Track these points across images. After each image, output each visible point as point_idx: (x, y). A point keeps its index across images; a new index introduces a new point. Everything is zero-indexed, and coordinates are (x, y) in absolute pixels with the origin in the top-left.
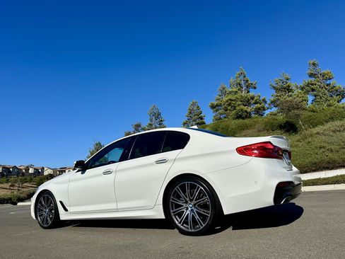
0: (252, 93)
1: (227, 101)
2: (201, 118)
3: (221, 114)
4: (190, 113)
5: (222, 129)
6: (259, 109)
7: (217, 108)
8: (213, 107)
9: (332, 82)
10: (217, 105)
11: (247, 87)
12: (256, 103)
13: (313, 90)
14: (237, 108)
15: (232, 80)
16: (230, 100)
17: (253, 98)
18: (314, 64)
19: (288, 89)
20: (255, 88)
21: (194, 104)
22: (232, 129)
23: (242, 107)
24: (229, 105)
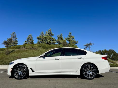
0: (52, 37)
1: (45, 38)
2: (32, 41)
3: (41, 41)
4: (28, 38)
5: (43, 46)
6: (54, 42)
7: (39, 39)
8: (38, 38)
9: (74, 39)
10: (40, 38)
11: (51, 35)
12: (53, 41)
13: (70, 40)
14: (48, 41)
15: (47, 31)
16: (46, 37)
17: (52, 39)
18: (70, 33)
19: (62, 39)
20: (53, 36)
21: (30, 36)
22: (47, 47)
23: (49, 40)
24: (45, 39)
